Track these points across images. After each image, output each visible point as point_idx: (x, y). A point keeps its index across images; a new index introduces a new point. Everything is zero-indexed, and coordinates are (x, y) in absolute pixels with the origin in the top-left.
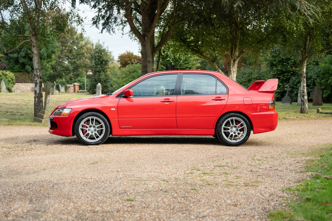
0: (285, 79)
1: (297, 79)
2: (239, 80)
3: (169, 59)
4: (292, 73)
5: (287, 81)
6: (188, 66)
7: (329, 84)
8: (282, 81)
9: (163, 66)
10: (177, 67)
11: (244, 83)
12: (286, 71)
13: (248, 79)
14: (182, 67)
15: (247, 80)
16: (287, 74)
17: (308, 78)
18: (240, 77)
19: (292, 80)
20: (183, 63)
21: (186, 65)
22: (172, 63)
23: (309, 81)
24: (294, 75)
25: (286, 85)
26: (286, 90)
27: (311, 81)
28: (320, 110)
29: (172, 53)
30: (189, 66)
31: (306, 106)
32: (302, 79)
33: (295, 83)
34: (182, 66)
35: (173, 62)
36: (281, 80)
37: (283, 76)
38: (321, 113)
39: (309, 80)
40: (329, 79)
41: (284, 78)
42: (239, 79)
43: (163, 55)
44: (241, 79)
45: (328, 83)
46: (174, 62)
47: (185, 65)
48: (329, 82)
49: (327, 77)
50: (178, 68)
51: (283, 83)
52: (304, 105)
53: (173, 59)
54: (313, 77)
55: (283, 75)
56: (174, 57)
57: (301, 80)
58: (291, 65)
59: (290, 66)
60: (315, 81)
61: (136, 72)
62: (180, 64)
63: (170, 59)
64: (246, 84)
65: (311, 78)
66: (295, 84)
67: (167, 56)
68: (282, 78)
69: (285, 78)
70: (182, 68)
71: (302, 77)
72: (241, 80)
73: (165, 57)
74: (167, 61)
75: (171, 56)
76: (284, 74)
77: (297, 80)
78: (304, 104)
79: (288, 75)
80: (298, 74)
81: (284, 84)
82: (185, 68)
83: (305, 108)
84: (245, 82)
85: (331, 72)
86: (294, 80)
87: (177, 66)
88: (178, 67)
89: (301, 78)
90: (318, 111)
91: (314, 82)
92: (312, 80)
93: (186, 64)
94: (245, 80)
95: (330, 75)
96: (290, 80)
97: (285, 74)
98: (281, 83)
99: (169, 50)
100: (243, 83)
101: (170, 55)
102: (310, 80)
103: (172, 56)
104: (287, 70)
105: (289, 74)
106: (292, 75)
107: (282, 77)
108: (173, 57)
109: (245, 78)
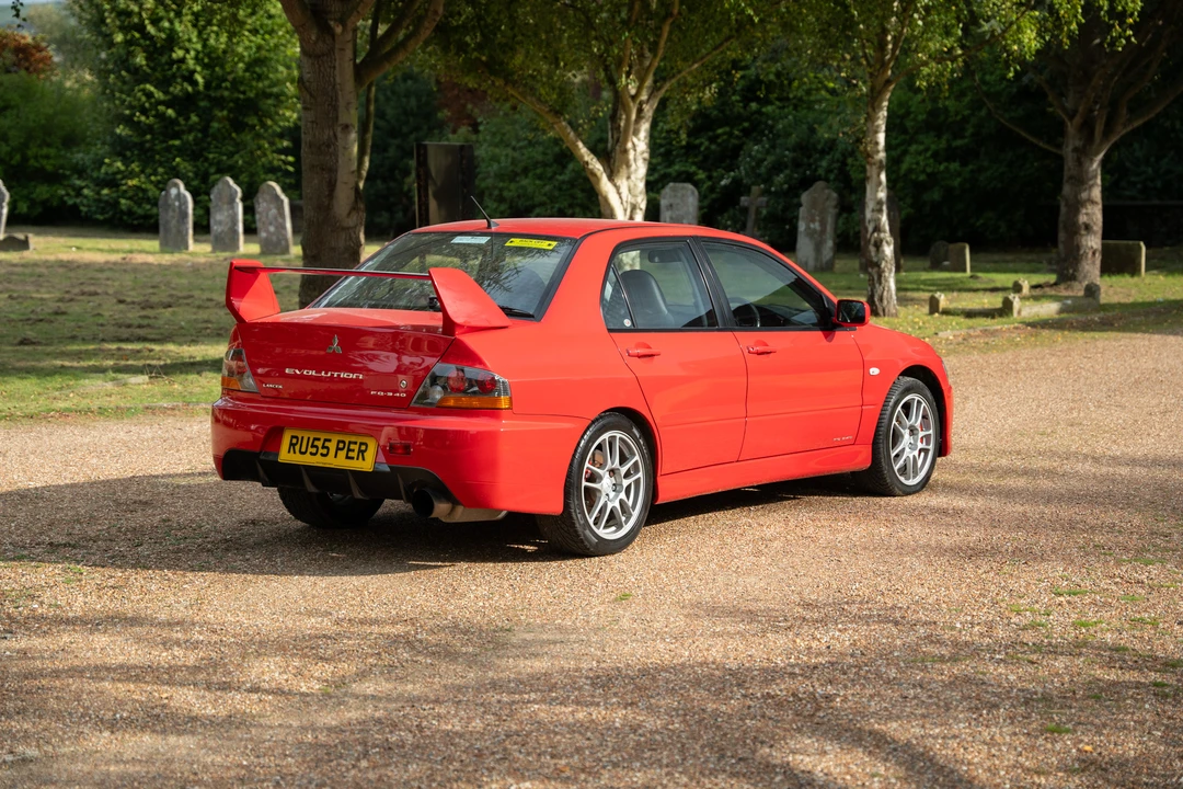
0: (718, 149)
1: (768, 152)
2: (516, 154)
3: (179, 53)
4: (746, 124)
5: (728, 161)
6: (270, 87)
7: (905, 175)
8: (706, 158)
9: (152, 89)
10: (218, 94)
11: (538, 171)
12: (721, 115)
13: (557, 149)
14: (244, 93)
15: (550, 158)
16: (727, 129)
17: (819, 147)
18: (519, 141)
19: (750, 156)
20: (247, 74)
21: (260, 85)
22: (194, 71)
23: (824, 163)
24: (754, 134)
25: (722, 178)
26: (746, 204)
27: (833, 161)
28: (944, 300)
29: (194, 26)
30: (275, 90)
31: (889, 287)
32: (871, 171)
33: (763, 170)
34: (242, 89)
35: (199, 69)
36: (700, 158)
37: (713, 140)
38: (946, 312)
39: (821, 159)
40: (905, 153)
41: (713, 147)
42: (514, 149)
43: (153, 37)
44: (525, 151)
45: (902, 172)
46: (205, 66)
47: (254, 83)
48: (904, 167)
49: (898, 145)
50: (222, 97)
51: (709, 170)
52: (880, 284)
53: (198, 52)
54: (841, 147)
55: (711, 134)
56: (205, 46)
57: (868, 178)
58: (742, 90)
59: (738, 98)
60: (850, 161)
61: (15, 112)
62: (234, 79)
63: (188, 56)
64: (549, 175)
65: (831, 149)
66: (759, 175)
67: (172, 40)
68: (707, 148)
69: (719, 145)
70: (242, 96)
71: (871, 164)
72: (523, 154)
73: (162, 46)
74: (172, 62)
75: (189, 40)
76: (714, 130)
77: (770, 159)
78: (880, 276)
79: (730, 134)
80: (771, 132)
81: (715, 174)
82: (257, 95)
83: (885, 293)
84: (545, 165)
85: (912, 124)
86: (759, 156)
87: (219, 87)
88: (226, 93)
89: (868, 167)
90: (934, 306)
91: (844, 164)
92: (838, 155)
93: (260, 78)
94: (544, 154)
95: (907, 137)
96: (738, 156)
97: (720, 131)
98: (704, 170)
99: (179, 14)
100: (536, 168)
101: (186, 37)
102: (828, 157)
103: (195, 40)
104: (728, 113)
105: (736, 132)
106: (746, 132)
107: (707, 143)
108: (199, 47)
109: (541, 149)
